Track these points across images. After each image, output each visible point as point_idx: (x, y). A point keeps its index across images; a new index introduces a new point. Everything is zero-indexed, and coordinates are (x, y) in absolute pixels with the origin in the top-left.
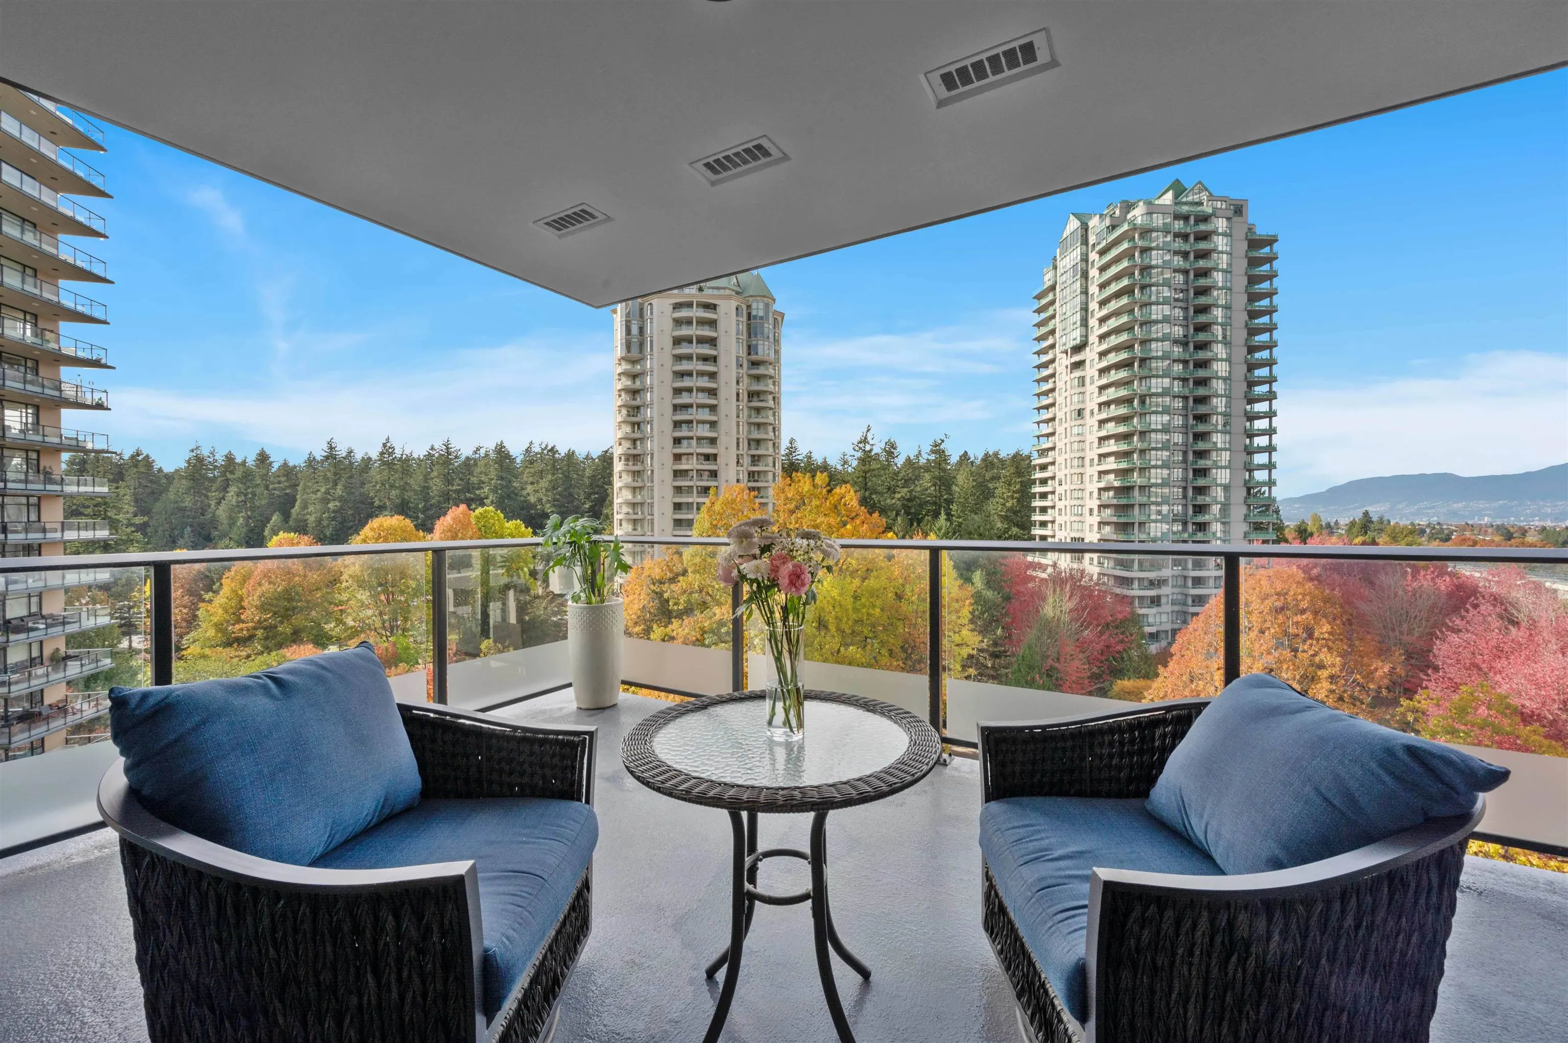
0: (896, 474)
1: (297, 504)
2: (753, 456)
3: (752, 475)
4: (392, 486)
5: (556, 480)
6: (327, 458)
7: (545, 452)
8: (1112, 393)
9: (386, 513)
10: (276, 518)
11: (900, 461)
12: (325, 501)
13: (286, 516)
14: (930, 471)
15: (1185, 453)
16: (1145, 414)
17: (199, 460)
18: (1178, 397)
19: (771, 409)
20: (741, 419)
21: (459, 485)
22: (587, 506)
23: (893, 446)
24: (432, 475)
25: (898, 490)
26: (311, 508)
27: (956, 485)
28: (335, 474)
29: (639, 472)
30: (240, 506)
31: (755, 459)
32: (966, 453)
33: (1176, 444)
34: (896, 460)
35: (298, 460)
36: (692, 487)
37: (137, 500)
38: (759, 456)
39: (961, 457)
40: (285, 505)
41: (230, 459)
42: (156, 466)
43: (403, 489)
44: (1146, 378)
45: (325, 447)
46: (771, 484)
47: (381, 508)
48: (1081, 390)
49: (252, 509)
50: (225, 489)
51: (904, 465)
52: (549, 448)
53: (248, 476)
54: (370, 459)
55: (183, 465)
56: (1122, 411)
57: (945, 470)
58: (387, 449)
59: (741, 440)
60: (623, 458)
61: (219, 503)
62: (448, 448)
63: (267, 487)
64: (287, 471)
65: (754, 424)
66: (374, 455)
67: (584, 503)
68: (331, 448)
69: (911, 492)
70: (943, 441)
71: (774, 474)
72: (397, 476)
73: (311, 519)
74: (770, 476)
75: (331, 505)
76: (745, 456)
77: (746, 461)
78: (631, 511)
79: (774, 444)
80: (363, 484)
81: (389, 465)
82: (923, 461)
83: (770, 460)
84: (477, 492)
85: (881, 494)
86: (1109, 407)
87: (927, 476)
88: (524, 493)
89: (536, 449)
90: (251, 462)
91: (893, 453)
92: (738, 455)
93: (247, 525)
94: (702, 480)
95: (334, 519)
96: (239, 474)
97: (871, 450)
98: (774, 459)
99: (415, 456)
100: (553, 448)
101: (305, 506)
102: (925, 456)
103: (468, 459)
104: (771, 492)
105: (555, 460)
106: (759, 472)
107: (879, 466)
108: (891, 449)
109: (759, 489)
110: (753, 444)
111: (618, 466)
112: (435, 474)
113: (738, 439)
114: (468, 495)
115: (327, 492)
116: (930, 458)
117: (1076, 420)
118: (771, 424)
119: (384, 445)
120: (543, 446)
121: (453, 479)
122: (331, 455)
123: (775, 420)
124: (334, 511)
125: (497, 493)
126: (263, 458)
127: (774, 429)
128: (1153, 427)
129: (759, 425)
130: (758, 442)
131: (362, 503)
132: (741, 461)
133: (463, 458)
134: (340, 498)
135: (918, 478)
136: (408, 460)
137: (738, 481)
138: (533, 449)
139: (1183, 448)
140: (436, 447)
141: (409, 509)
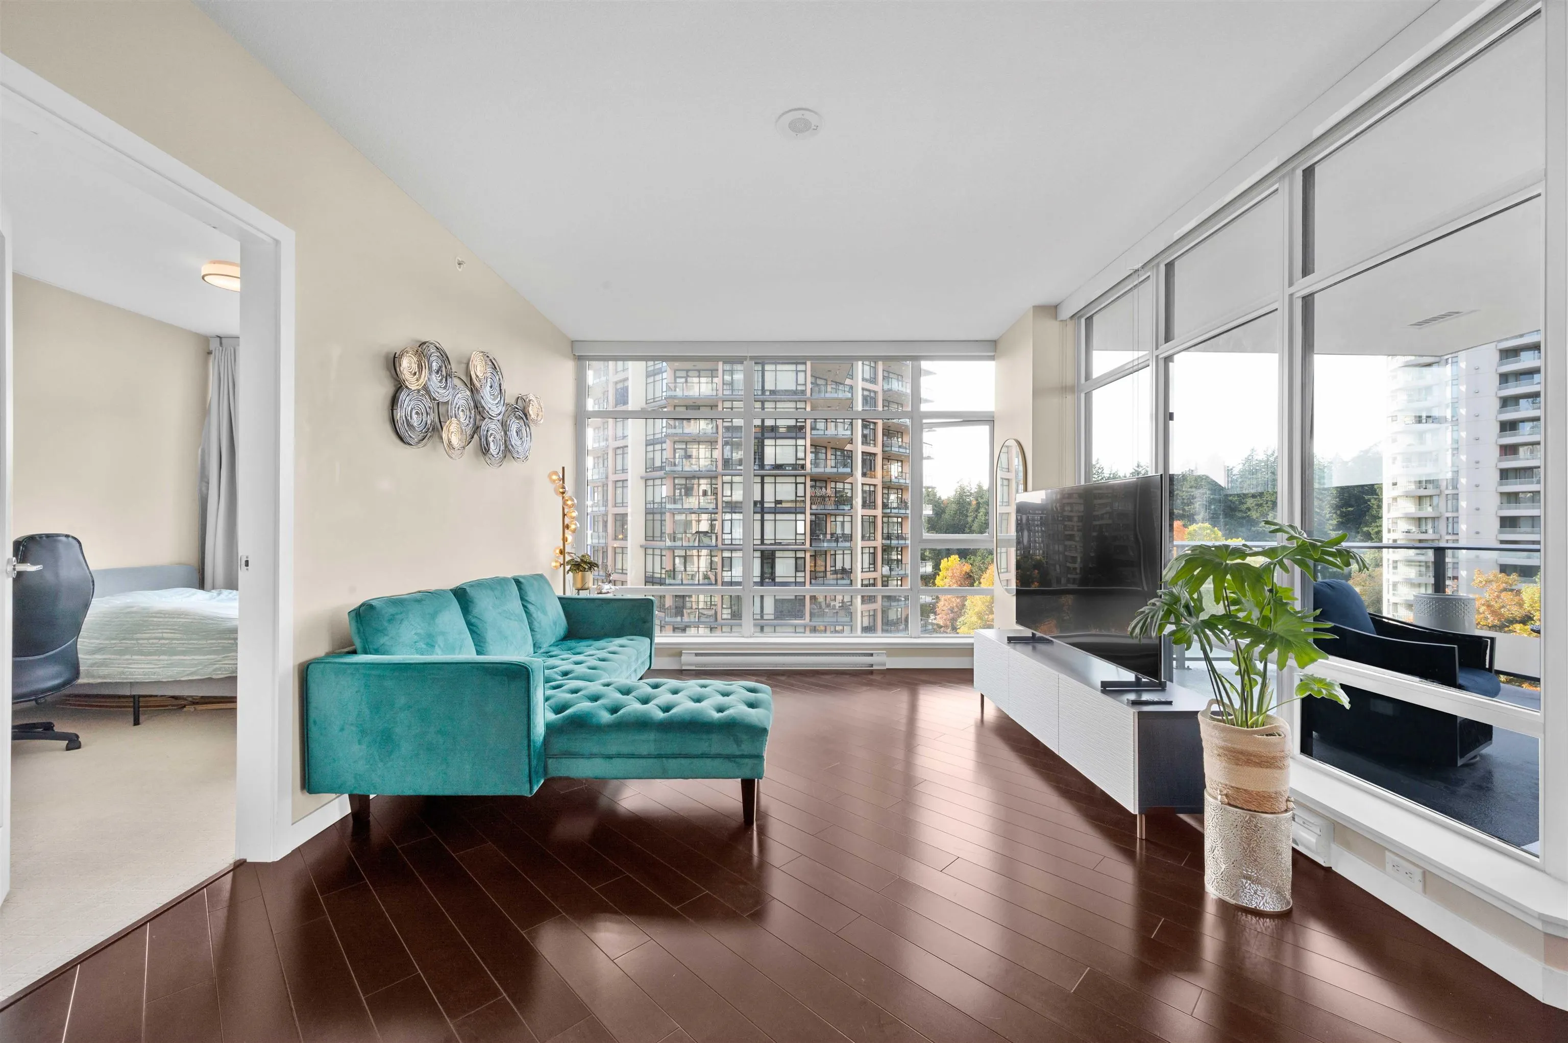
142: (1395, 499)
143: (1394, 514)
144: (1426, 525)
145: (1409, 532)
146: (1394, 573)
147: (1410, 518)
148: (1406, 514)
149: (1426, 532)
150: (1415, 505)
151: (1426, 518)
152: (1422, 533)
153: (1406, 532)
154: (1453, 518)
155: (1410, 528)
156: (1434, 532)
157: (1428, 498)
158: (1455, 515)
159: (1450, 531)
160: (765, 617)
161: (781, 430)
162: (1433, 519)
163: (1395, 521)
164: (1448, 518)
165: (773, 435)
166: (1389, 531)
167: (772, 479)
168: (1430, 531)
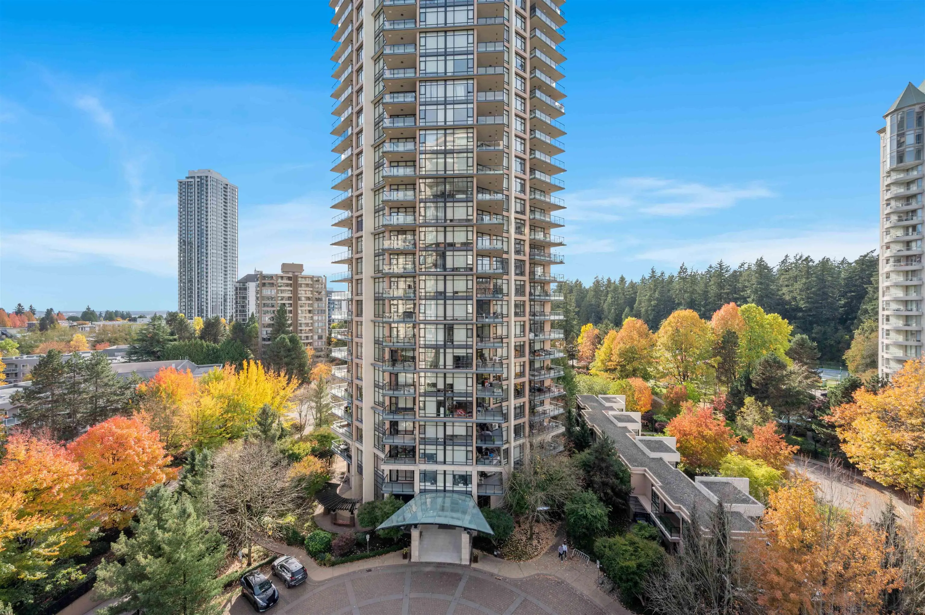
1: (637, 302)
4: (685, 292)
5: (810, 282)
6: (651, 277)
7: (800, 262)
9: (682, 307)
10: (627, 309)
12: (650, 300)
13: (632, 308)
17: (598, 282)
21: (728, 289)
22: (843, 302)
24: (710, 284)
26: (643, 304)
28: (655, 286)
29: (913, 272)
30: (612, 304)
35: (637, 280)
37: (577, 301)
40: (631, 302)
41: (609, 280)
42: (583, 286)
43: (692, 293)
45: (650, 272)
47: (679, 304)
49: (618, 305)
50: (606, 296)
52: (804, 258)
53: (616, 289)
54: (673, 276)
55: (592, 285)
58: (683, 270)
60: (892, 260)
61: (604, 302)
62: (721, 266)
63: (623, 294)
64: (633, 285)
66: (676, 274)
67: (840, 300)
68: (653, 272)
72: (688, 285)
73: (643, 310)
75: (652, 303)
78: (902, 308)
80: (669, 291)
81: (684, 279)
84: (742, 294)
88: (780, 293)
89: (792, 260)
90: (617, 282)
93: (615, 313)
95: (653, 310)
96: (612, 288)
99: (700, 272)
100: (807, 258)
101: (640, 303)
103: (735, 272)
105: (809, 268)
111: (884, 268)
112: (712, 282)
114: (735, 295)
115: (651, 296)
119: (681, 268)
120: (798, 257)
121: (724, 286)
122: (653, 276)
124: (654, 306)
125: (757, 294)
126: (622, 279)
131: (669, 301)
133: (731, 272)
134: (657, 299)
136: (694, 276)
138: (789, 261)
140: (713, 266)
141: (695, 304)
142: (888, 288)
143: (886, 298)
144: (911, 305)
146: (887, 338)
147: (897, 301)
149: (911, 310)
151: (911, 301)
157: (913, 288)
160: (447, 367)
161: (457, 245)
163: (888, 303)
165: (451, 248)
166: (883, 309)
167: (451, 278)
168: (914, 308)
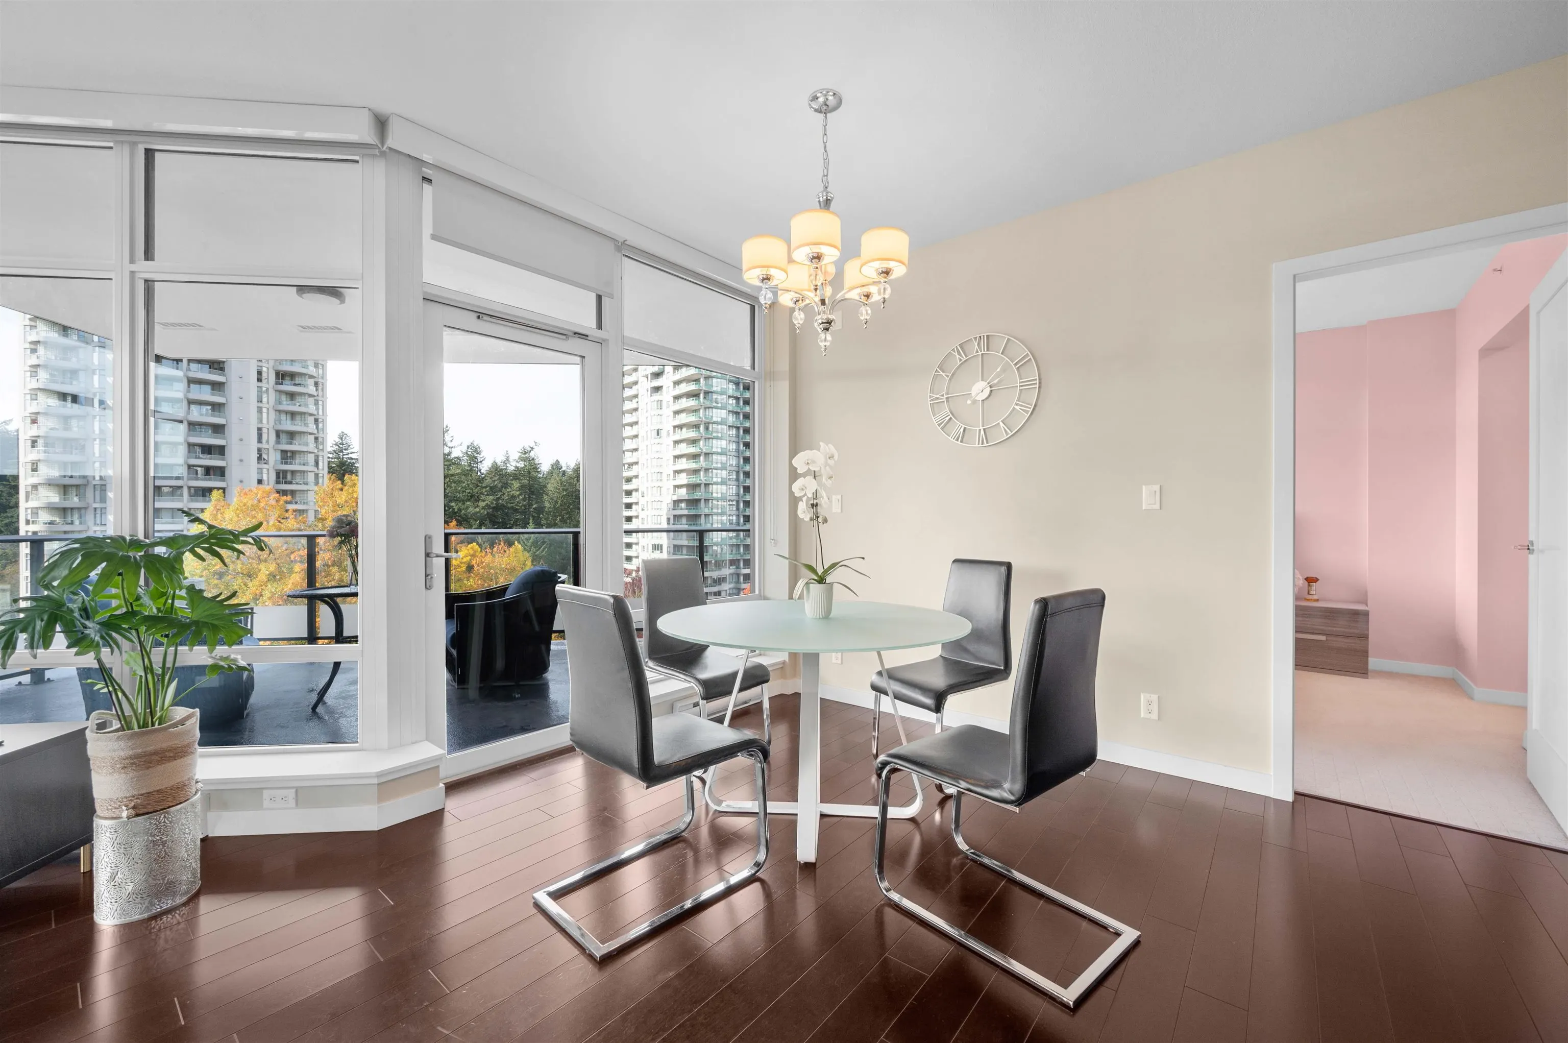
0: (481, 480)
2: (284, 452)
3: (281, 476)
8: (684, 418)
11: (485, 467)
14: (519, 479)
15: (738, 472)
16: (709, 438)
18: (732, 427)
19: (311, 396)
20: (264, 404)
23: (477, 450)
25: (483, 497)
27: (547, 495)
31: (287, 456)
32: (558, 462)
33: (731, 465)
34: (480, 466)
36: (181, 487)
38: (294, 453)
39: (552, 466)
44: (709, 408)
46: (312, 486)
48: (660, 412)
51: (490, 472)
56: (692, 434)
57: (535, 479)
59: (265, 431)
65: (286, 412)
69: (498, 499)
70: (532, 449)
71: (317, 476)
74: (311, 477)
76: (271, 451)
77: (273, 458)
79: (316, 439)
82: (511, 468)
83: (311, 459)
85: (464, 502)
86: (682, 428)
87: (516, 485)
91: (476, 458)
92: (259, 450)
94: (197, 479)
97: (449, 454)
98: (317, 457)
102: (514, 464)
104: (311, 496)
106: (293, 472)
107: (459, 471)
108: (474, 454)
109: (293, 493)
110: (283, 437)
113: (260, 429)
116: (518, 465)
117: (655, 438)
118: (311, 415)
123: (317, 409)
127: (316, 421)
128: (714, 450)
129: (293, 415)
130: (292, 435)
132: (265, 456)
135: (506, 485)
137: (260, 482)
139: (736, 469)
145: (53, 524)
148: (49, 503)
150: (60, 495)
152: (67, 524)
153: (49, 523)
154: (101, 508)
155: (54, 519)
156: (81, 523)
158: (103, 505)
159: (98, 522)
162: (79, 509)
164: (95, 509)
